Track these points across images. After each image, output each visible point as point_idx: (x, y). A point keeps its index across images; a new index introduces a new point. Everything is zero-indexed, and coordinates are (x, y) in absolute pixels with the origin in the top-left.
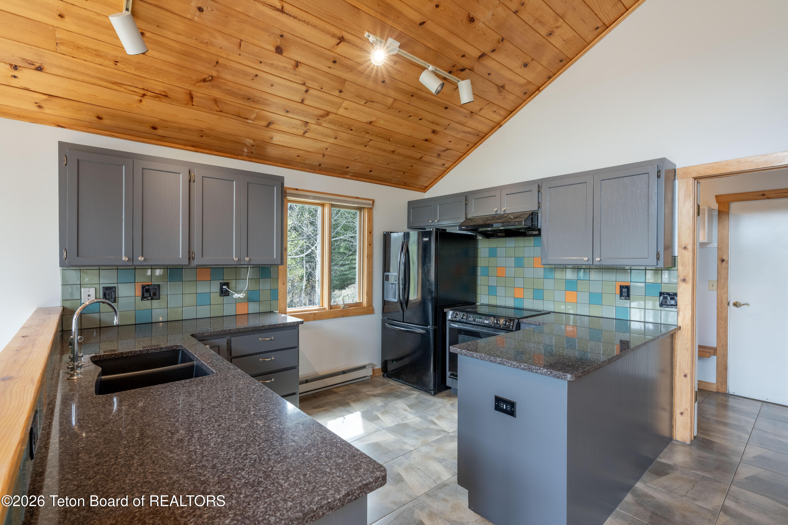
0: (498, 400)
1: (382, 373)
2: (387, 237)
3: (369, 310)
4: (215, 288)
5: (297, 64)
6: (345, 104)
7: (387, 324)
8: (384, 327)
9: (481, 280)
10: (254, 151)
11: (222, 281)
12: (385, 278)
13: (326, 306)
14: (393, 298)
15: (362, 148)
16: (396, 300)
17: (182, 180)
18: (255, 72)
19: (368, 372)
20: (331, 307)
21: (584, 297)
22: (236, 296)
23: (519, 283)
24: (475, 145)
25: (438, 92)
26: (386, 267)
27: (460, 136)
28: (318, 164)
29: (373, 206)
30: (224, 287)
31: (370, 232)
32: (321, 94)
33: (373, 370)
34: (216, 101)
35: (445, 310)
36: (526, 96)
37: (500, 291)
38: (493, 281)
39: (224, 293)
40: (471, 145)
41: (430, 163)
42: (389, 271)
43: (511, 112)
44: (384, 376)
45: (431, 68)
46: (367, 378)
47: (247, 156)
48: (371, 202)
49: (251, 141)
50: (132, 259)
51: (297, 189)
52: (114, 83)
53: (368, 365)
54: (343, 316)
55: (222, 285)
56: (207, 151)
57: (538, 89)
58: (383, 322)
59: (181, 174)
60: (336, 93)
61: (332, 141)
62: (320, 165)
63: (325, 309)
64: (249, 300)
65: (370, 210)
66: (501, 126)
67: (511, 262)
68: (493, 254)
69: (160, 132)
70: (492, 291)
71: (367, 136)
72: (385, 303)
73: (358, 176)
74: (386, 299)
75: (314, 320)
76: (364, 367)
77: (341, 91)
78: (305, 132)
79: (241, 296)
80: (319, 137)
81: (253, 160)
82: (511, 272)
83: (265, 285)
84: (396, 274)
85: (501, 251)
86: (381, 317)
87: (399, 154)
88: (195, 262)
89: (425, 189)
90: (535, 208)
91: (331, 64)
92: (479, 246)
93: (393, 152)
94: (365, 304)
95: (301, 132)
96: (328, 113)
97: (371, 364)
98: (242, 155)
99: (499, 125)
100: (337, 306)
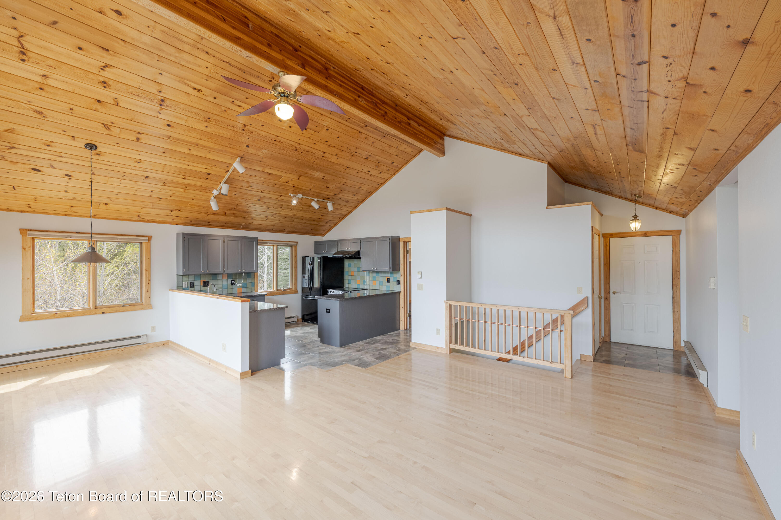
0: (327, 309)
1: (302, 320)
2: (304, 259)
3: (296, 292)
4: (230, 282)
5: (265, 202)
6: (283, 211)
7: (304, 298)
8: (302, 299)
9: (346, 277)
10: (245, 227)
11: (232, 279)
12: (303, 277)
13: (275, 289)
14: (306, 286)
15: (291, 223)
16: (307, 287)
17: (221, 242)
18: (249, 206)
19: (295, 319)
20: (278, 290)
21: (378, 283)
22: (238, 285)
23: (359, 278)
24: (343, 218)
25: (318, 209)
26: (303, 272)
27: (335, 216)
28: (271, 229)
29: (297, 244)
30: (233, 282)
31: (296, 257)
32: (274, 209)
33: (298, 319)
34: (234, 214)
35: (327, 290)
36: (359, 203)
37: (352, 281)
38: (350, 278)
39: (232, 284)
40: (341, 219)
41: (323, 226)
42: (305, 274)
43: (355, 207)
44: (303, 321)
45: (316, 200)
46: (294, 322)
47: (242, 228)
48: (296, 243)
49: (245, 224)
50: (204, 272)
51: (262, 240)
52: (201, 212)
53: (295, 316)
54: (283, 294)
55: (232, 281)
56: (226, 228)
57: (364, 200)
58: (302, 297)
59: (220, 240)
60: (280, 208)
61: (278, 221)
62: (272, 229)
63: (275, 291)
64: (243, 287)
65: (296, 246)
66: (352, 212)
67: (356, 269)
68: (350, 266)
69: (210, 224)
70: (350, 282)
71: (293, 219)
72: (303, 288)
73: (289, 232)
74: (303, 286)
75: (270, 296)
76: (293, 317)
77: (281, 208)
78: (267, 219)
79: (241, 285)
80: (272, 220)
81: (244, 229)
82: (356, 274)
83: (249, 281)
84: (307, 275)
85: (352, 265)
86: (301, 295)
87: (308, 224)
88: (225, 272)
89: (323, 235)
90: (359, 249)
91: (278, 202)
92: (345, 262)
93: (305, 223)
94: (294, 289)
95: (265, 220)
96: (276, 214)
97: (297, 316)
98: (240, 228)
99: (351, 212)
100: (280, 290)
